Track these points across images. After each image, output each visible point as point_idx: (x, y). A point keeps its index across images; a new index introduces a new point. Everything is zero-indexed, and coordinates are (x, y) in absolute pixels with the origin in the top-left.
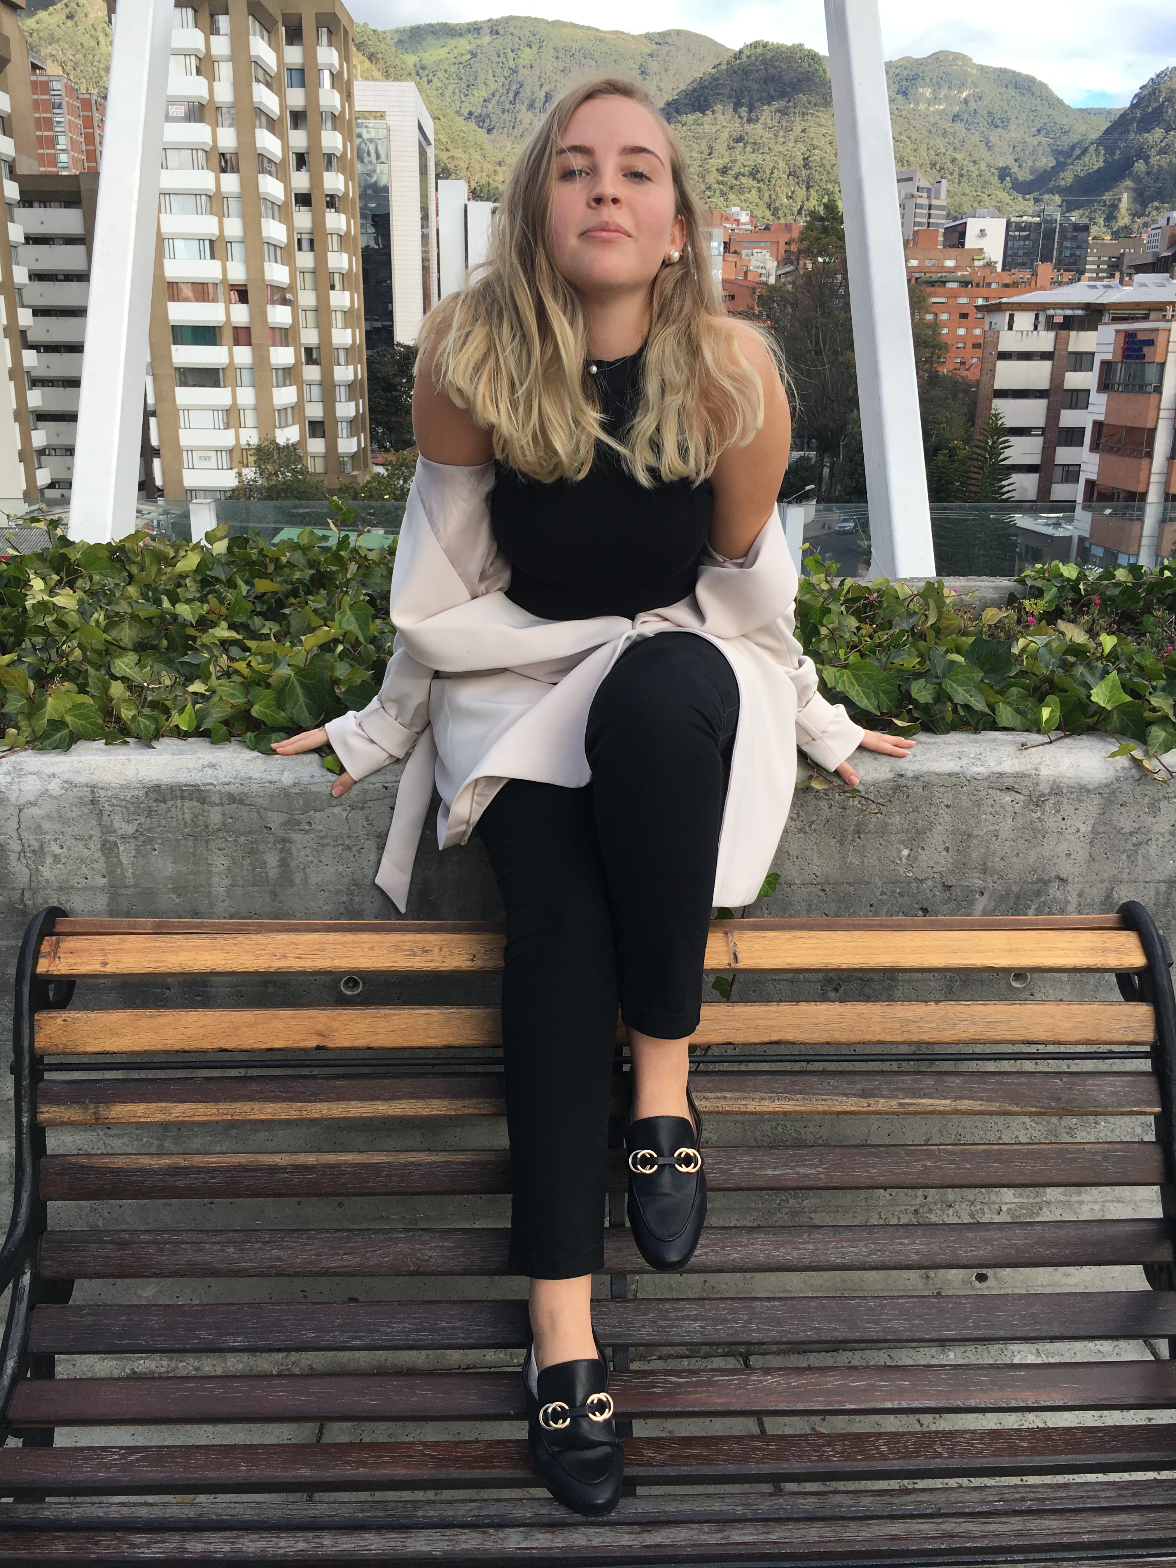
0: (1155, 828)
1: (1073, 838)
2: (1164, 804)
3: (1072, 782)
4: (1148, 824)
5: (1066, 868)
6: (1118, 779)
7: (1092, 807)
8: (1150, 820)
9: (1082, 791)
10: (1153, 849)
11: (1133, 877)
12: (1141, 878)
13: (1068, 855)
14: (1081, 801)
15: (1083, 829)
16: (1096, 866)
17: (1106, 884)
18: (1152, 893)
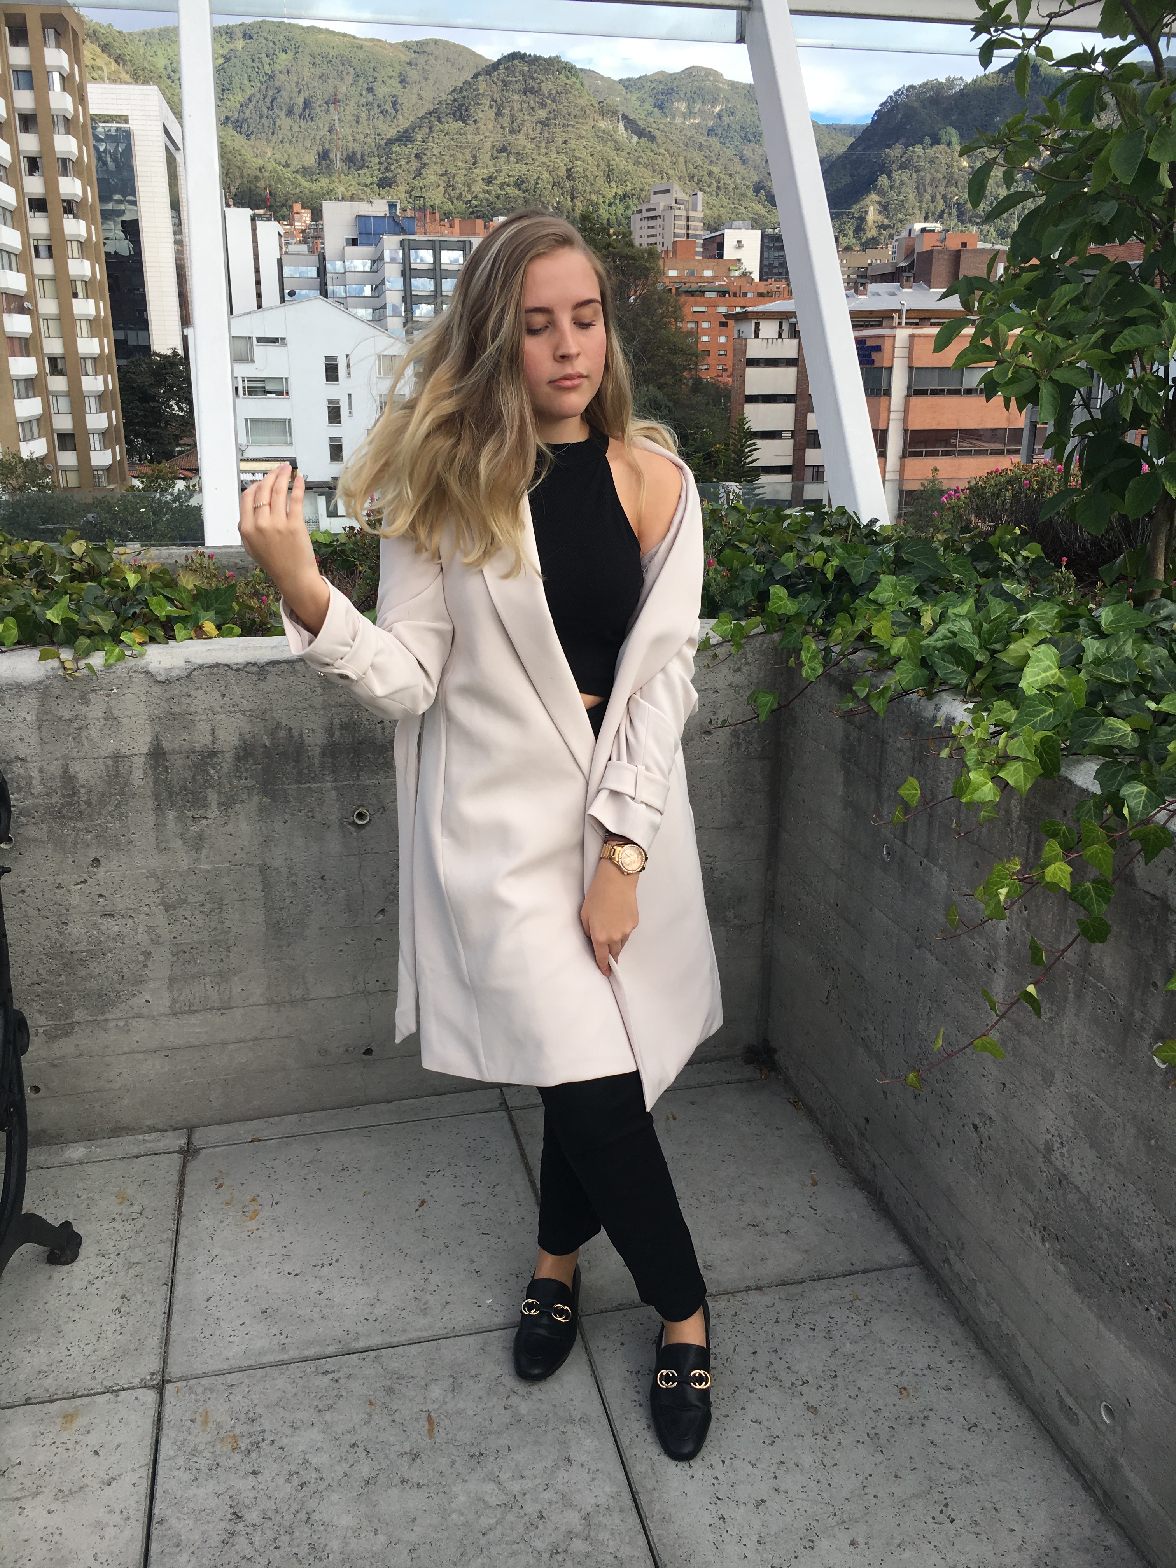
0: (90, 715)
1: (21, 725)
2: (92, 696)
3: (9, 681)
4: (83, 712)
5: (22, 750)
6: (48, 677)
7: (32, 701)
8: (83, 709)
9: (19, 688)
10: (94, 732)
11: (82, 754)
12: (90, 755)
13: (22, 739)
14: (21, 696)
15: (28, 718)
16: (48, 748)
17: (60, 762)
18: (103, 767)
